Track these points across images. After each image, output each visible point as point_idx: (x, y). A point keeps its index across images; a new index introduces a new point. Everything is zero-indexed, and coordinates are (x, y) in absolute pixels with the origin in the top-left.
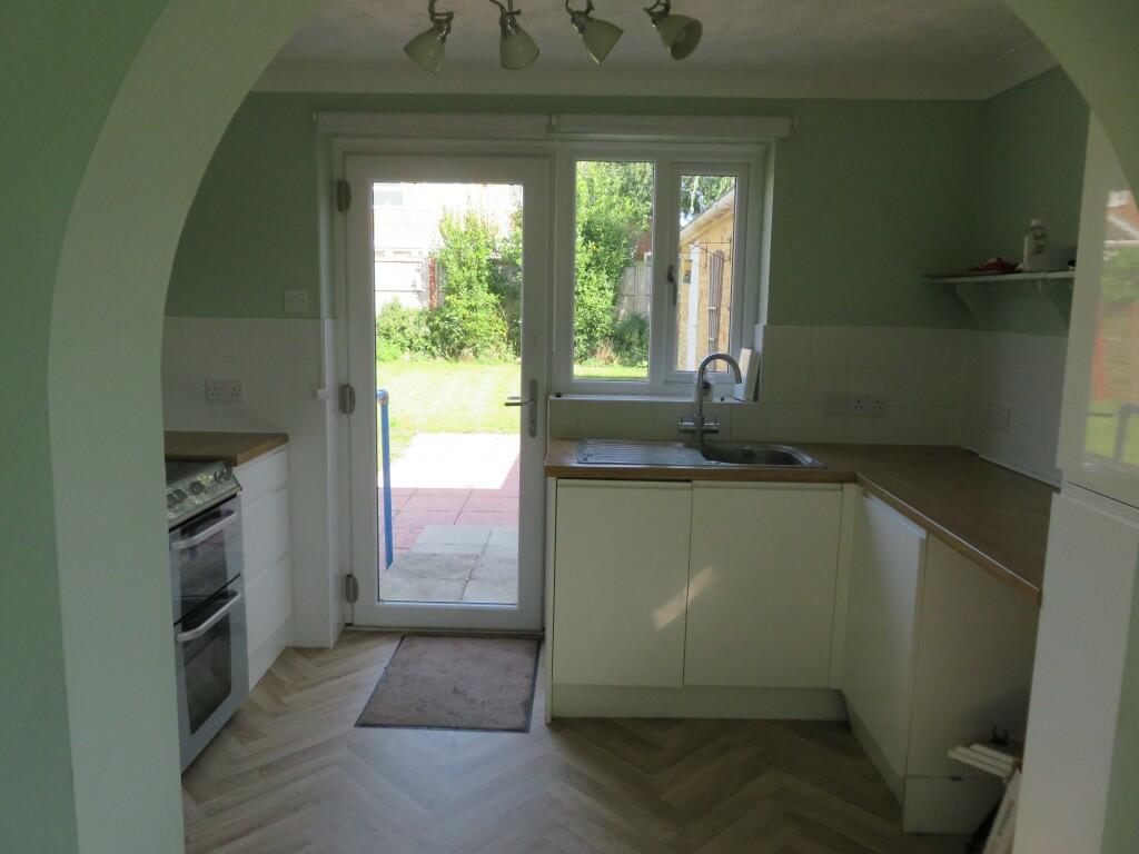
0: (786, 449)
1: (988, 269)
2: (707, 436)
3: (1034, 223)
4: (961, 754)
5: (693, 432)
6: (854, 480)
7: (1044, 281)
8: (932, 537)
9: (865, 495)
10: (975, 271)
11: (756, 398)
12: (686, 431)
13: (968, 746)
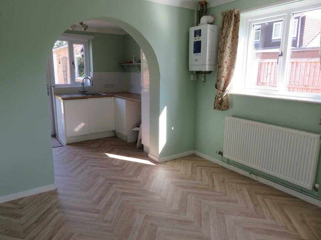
0: (100, 94)
1: (128, 63)
2: (85, 93)
3: (134, 56)
4: (134, 129)
5: (83, 92)
6: (113, 96)
7: (136, 65)
8: (127, 100)
9: (115, 98)
10: (126, 63)
11: (92, 85)
12: (81, 92)
13: (134, 128)
